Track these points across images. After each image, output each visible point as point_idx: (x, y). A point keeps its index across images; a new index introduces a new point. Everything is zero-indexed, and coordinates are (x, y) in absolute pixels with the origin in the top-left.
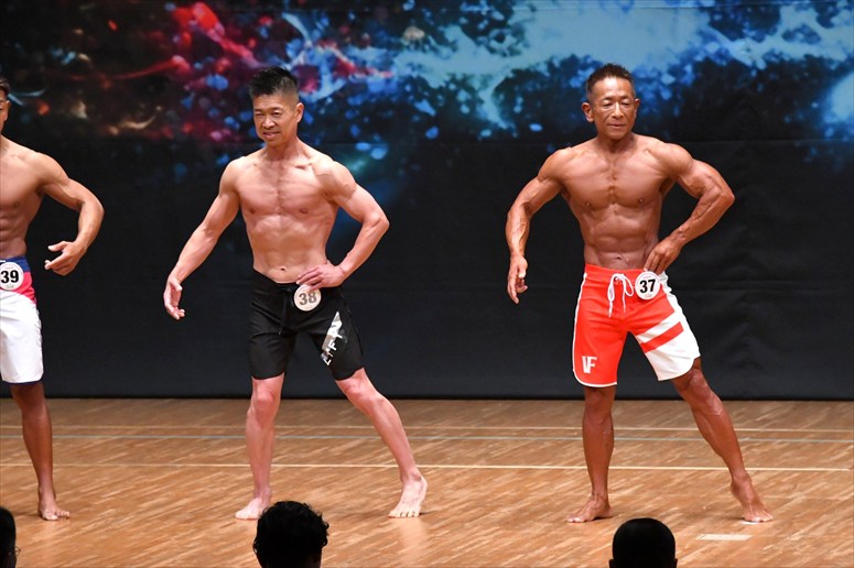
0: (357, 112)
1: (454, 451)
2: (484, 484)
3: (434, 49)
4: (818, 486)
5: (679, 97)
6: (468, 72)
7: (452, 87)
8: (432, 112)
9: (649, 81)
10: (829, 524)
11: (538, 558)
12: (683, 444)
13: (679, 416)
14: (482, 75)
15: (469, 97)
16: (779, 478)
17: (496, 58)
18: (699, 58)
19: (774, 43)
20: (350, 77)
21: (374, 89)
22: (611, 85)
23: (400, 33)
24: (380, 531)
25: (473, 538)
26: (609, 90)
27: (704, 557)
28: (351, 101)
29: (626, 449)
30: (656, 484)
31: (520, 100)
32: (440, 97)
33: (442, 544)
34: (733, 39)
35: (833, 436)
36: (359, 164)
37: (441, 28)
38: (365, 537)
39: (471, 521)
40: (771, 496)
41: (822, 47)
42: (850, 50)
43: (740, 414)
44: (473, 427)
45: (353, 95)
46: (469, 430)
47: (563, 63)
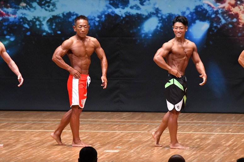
0: (6, 27)
1: (34, 126)
2: (43, 136)
3: (29, 9)
4: (139, 136)
5: (100, 24)
6: (39, 16)
7: (34, 20)
8: (28, 27)
9: (92, 20)
10: (141, 148)
11: (58, 157)
12: (101, 124)
13: (100, 116)
14: (43, 17)
15: (40, 23)
16: (127, 134)
17: (48, 12)
18: (106, 13)
19: (127, 10)
20: (4, 17)
21: (11, 20)
22: (81, 22)
23: (19, 4)
24: (11, 149)
25: (39, 151)
26: (81, 23)
27: (106, 157)
28: (4, 24)
29: (84, 126)
30: (92, 136)
31: (54, 24)
32: (31, 23)
33: (30, 153)
34: (116, 8)
35: (143, 122)
36: (6, 42)
37: (31, 3)
38: (7, 151)
39: (39, 146)
40: (125, 139)
41: (141, 11)
42: (149, 12)
43: (117, 116)
44: (40, 119)
45: (5, 22)
46: (38, 120)
47: (67, 14)
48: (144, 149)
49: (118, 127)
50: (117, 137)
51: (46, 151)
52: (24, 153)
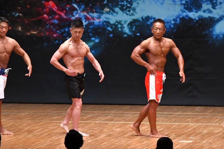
0: (92, 30)
1: (116, 118)
2: (124, 127)
3: (112, 14)
4: (211, 128)
6: (121, 20)
7: (117, 24)
8: (111, 30)
9: (168, 22)
10: (213, 139)
11: (138, 146)
12: (176, 117)
13: (175, 110)
14: (125, 21)
15: (121, 26)
16: (200, 126)
17: (128, 16)
18: (181, 17)
19: (200, 13)
20: (90, 21)
21: (96, 24)
22: (158, 24)
23: (103, 9)
24: (96, 139)
25: (120, 141)
27: (181, 147)
28: (90, 27)
29: (161, 118)
30: (168, 128)
31: (134, 27)
32: (113, 26)
33: (113, 143)
34: (190, 12)
35: (214, 116)
36: (91, 44)
37: (114, 8)
38: (92, 140)
39: (120, 136)
40: (198, 131)
41: (213, 14)
42: (220, 15)
43: (190, 110)
44: (121, 112)
45: (91, 25)
46: (120, 113)
47: (146, 18)
48: (215, 140)
49: (191, 120)
50: (190, 129)
51: (127, 141)
52: (107, 142)
